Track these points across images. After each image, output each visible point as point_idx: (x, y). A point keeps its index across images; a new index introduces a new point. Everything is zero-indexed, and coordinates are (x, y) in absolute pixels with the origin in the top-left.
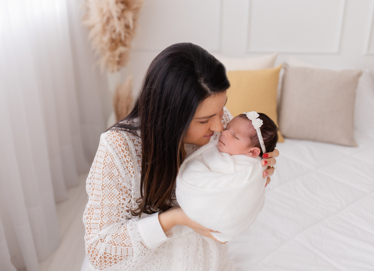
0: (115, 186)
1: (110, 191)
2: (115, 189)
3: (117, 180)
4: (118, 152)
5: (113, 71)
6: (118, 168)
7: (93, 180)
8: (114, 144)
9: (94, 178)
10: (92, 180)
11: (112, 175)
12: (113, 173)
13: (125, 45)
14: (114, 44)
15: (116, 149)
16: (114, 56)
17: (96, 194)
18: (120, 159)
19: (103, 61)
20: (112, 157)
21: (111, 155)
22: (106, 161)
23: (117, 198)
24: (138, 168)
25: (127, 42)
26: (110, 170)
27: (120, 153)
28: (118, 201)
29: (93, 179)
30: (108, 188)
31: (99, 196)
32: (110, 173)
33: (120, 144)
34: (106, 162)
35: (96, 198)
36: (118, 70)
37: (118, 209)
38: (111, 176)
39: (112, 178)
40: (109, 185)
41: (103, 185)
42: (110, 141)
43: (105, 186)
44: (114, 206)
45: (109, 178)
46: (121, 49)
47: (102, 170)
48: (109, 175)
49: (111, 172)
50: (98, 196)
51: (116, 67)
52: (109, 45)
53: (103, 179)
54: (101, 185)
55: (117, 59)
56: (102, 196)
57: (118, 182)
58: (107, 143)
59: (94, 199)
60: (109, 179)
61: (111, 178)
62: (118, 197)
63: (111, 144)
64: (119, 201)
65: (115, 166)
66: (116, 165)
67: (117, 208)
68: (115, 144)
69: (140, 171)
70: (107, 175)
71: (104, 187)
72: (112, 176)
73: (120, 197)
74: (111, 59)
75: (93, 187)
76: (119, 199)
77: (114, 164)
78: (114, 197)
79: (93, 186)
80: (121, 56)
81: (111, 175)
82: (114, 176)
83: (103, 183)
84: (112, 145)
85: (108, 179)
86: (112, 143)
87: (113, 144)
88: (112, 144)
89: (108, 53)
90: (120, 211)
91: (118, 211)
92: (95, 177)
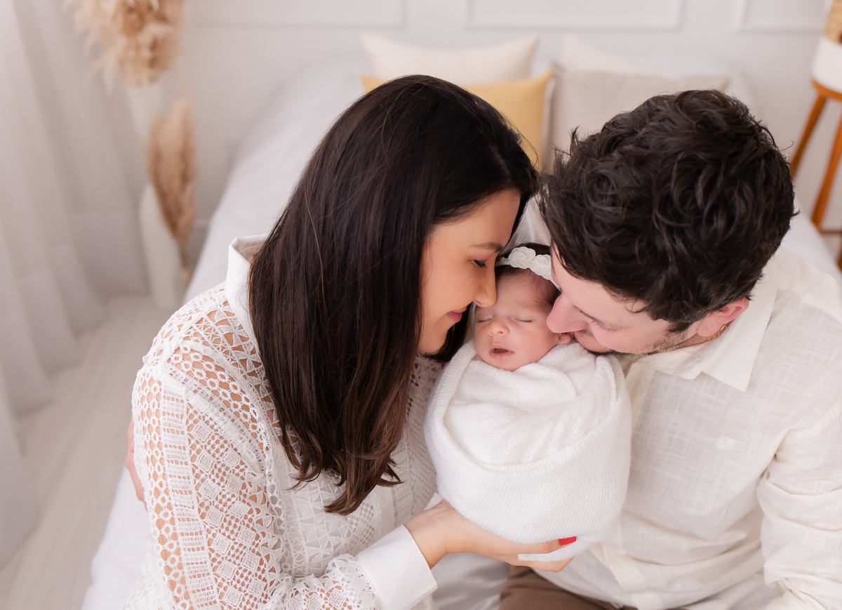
0: (237, 495)
1: (224, 513)
2: (239, 504)
3: (237, 477)
4: (222, 405)
5: (139, 83)
6: (235, 446)
7: (167, 497)
8: (206, 385)
9: (166, 492)
10: (160, 497)
11: (223, 469)
12: (223, 465)
13: (162, 18)
14: (134, 17)
15: (216, 399)
16: (138, 48)
17: (184, 531)
18: (233, 420)
19: (109, 60)
20: (211, 423)
21: (207, 419)
22: (197, 438)
23: (244, 524)
24: (274, 432)
25: (169, 11)
26: (215, 459)
27: (228, 406)
28: (249, 530)
29: (163, 494)
30: (217, 507)
31: (196, 534)
32: (216, 467)
33: (223, 381)
34: (197, 442)
35: (190, 542)
36: (153, 80)
37: (258, 554)
38: (221, 473)
39: (225, 478)
40: (217, 499)
41: (202, 505)
42: (191, 380)
43: (207, 504)
44: (245, 547)
45: (217, 481)
46: (154, 30)
47: (190, 466)
48: (216, 471)
49: (218, 462)
50: (192, 534)
51: (146, 73)
52: (120, 19)
53: (197, 488)
54: (197, 506)
55: (146, 54)
56: (205, 533)
57: (243, 482)
58: (184, 389)
59: (186, 547)
60: (219, 484)
61: (222, 479)
62: (246, 522)
63: (195, 388)
64: (253, 529)
65: (226, 442)
66: (228, 440)
67: (253, 551)
68: (209, 385)
69: (279, 437)
70: (210, 473)
71: (207, 508)
72: (224, 474)
73: (251, 520)
74: (132, 54)
75: (170, 516)
76: (251, 525)
77: (221, 438)
78: (238, 525)
79: (170, 512)
80: (154, 46)
81: (220, 470)
82: (227, 473)
83: (201, 500)
84: (200, 391)
85: (215, 485)
86: (198, 384)
87: (204, 388)
88: (200, 389)
89: (121, 42)
90: (263, 556)
91: (259, 558)
92: (170, 488)
